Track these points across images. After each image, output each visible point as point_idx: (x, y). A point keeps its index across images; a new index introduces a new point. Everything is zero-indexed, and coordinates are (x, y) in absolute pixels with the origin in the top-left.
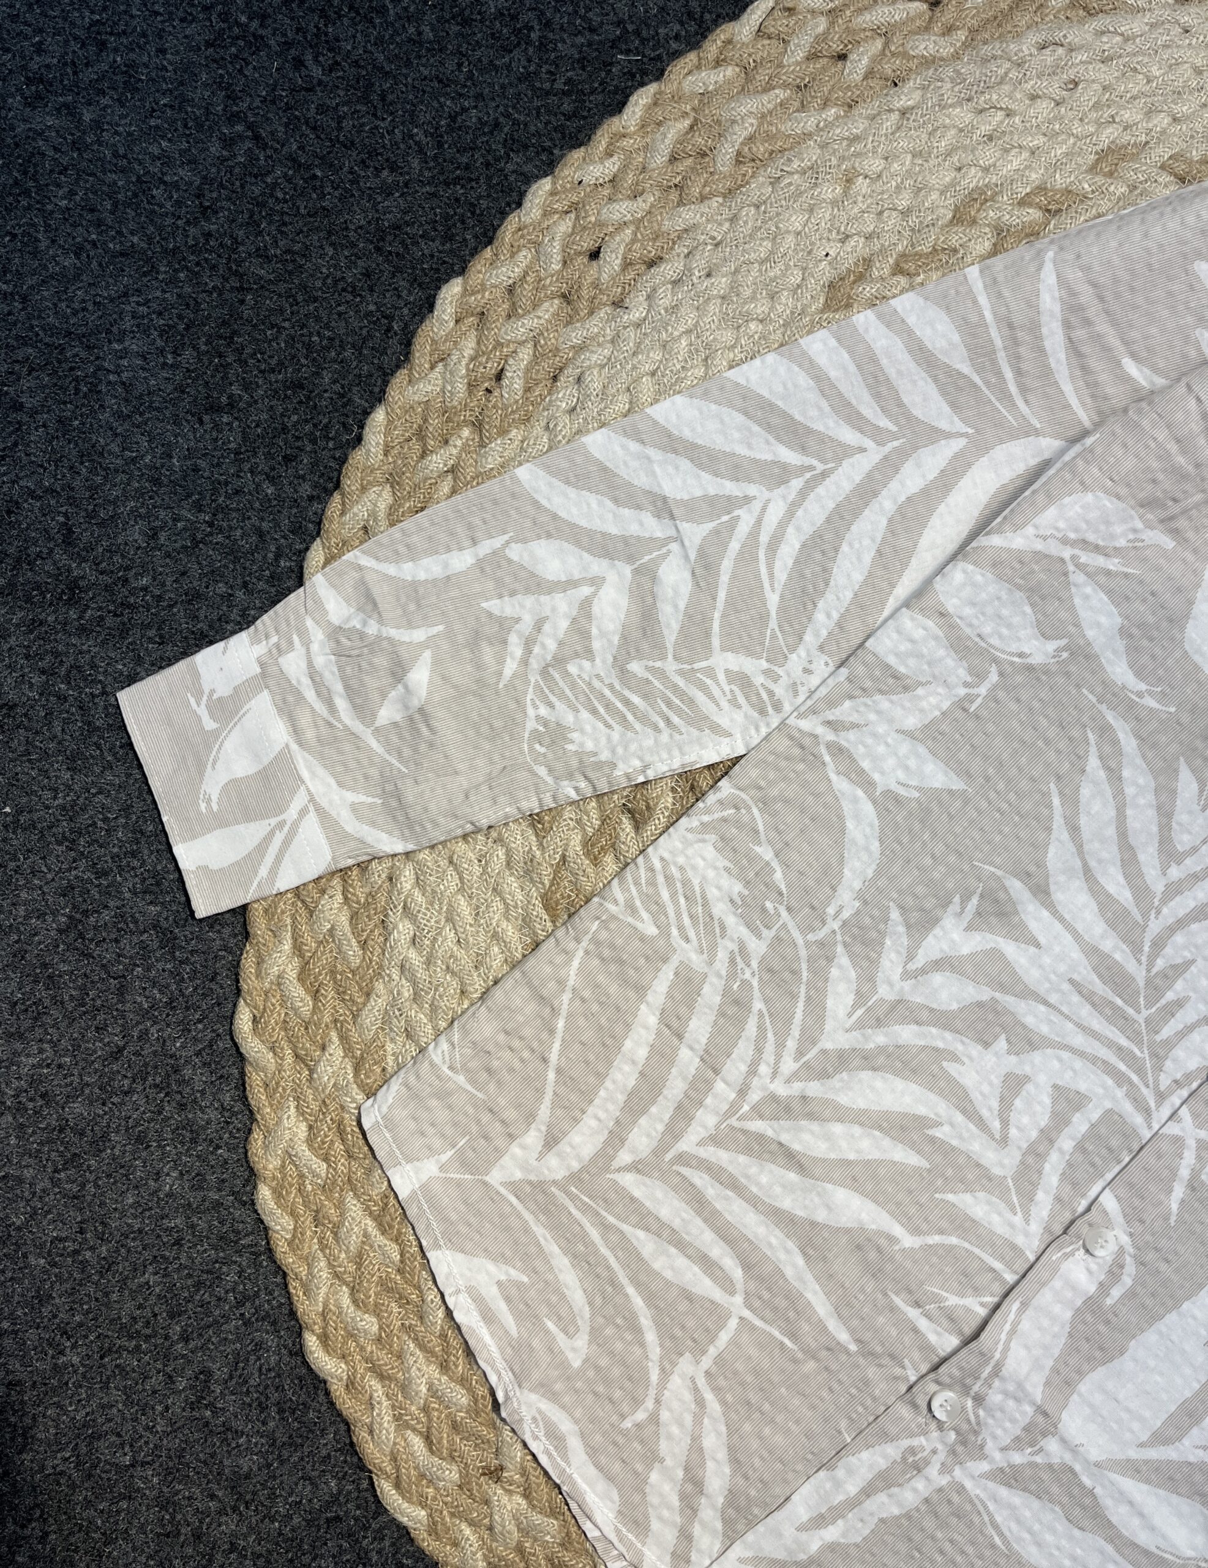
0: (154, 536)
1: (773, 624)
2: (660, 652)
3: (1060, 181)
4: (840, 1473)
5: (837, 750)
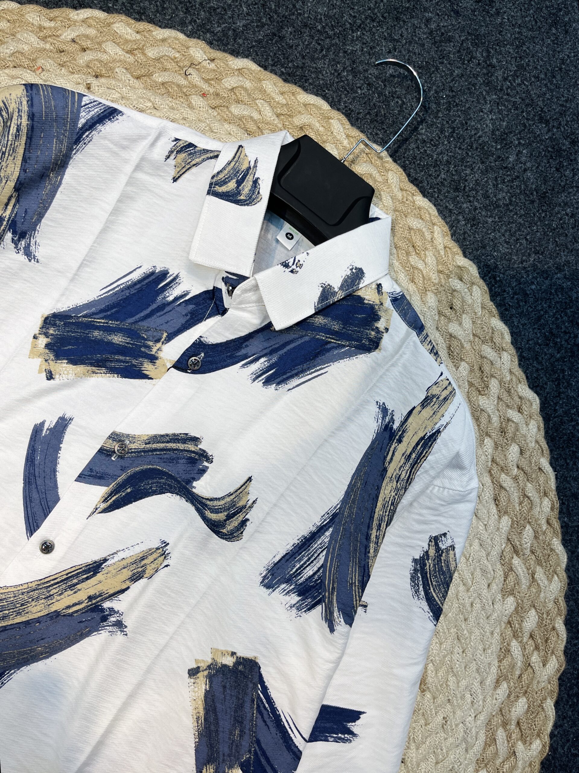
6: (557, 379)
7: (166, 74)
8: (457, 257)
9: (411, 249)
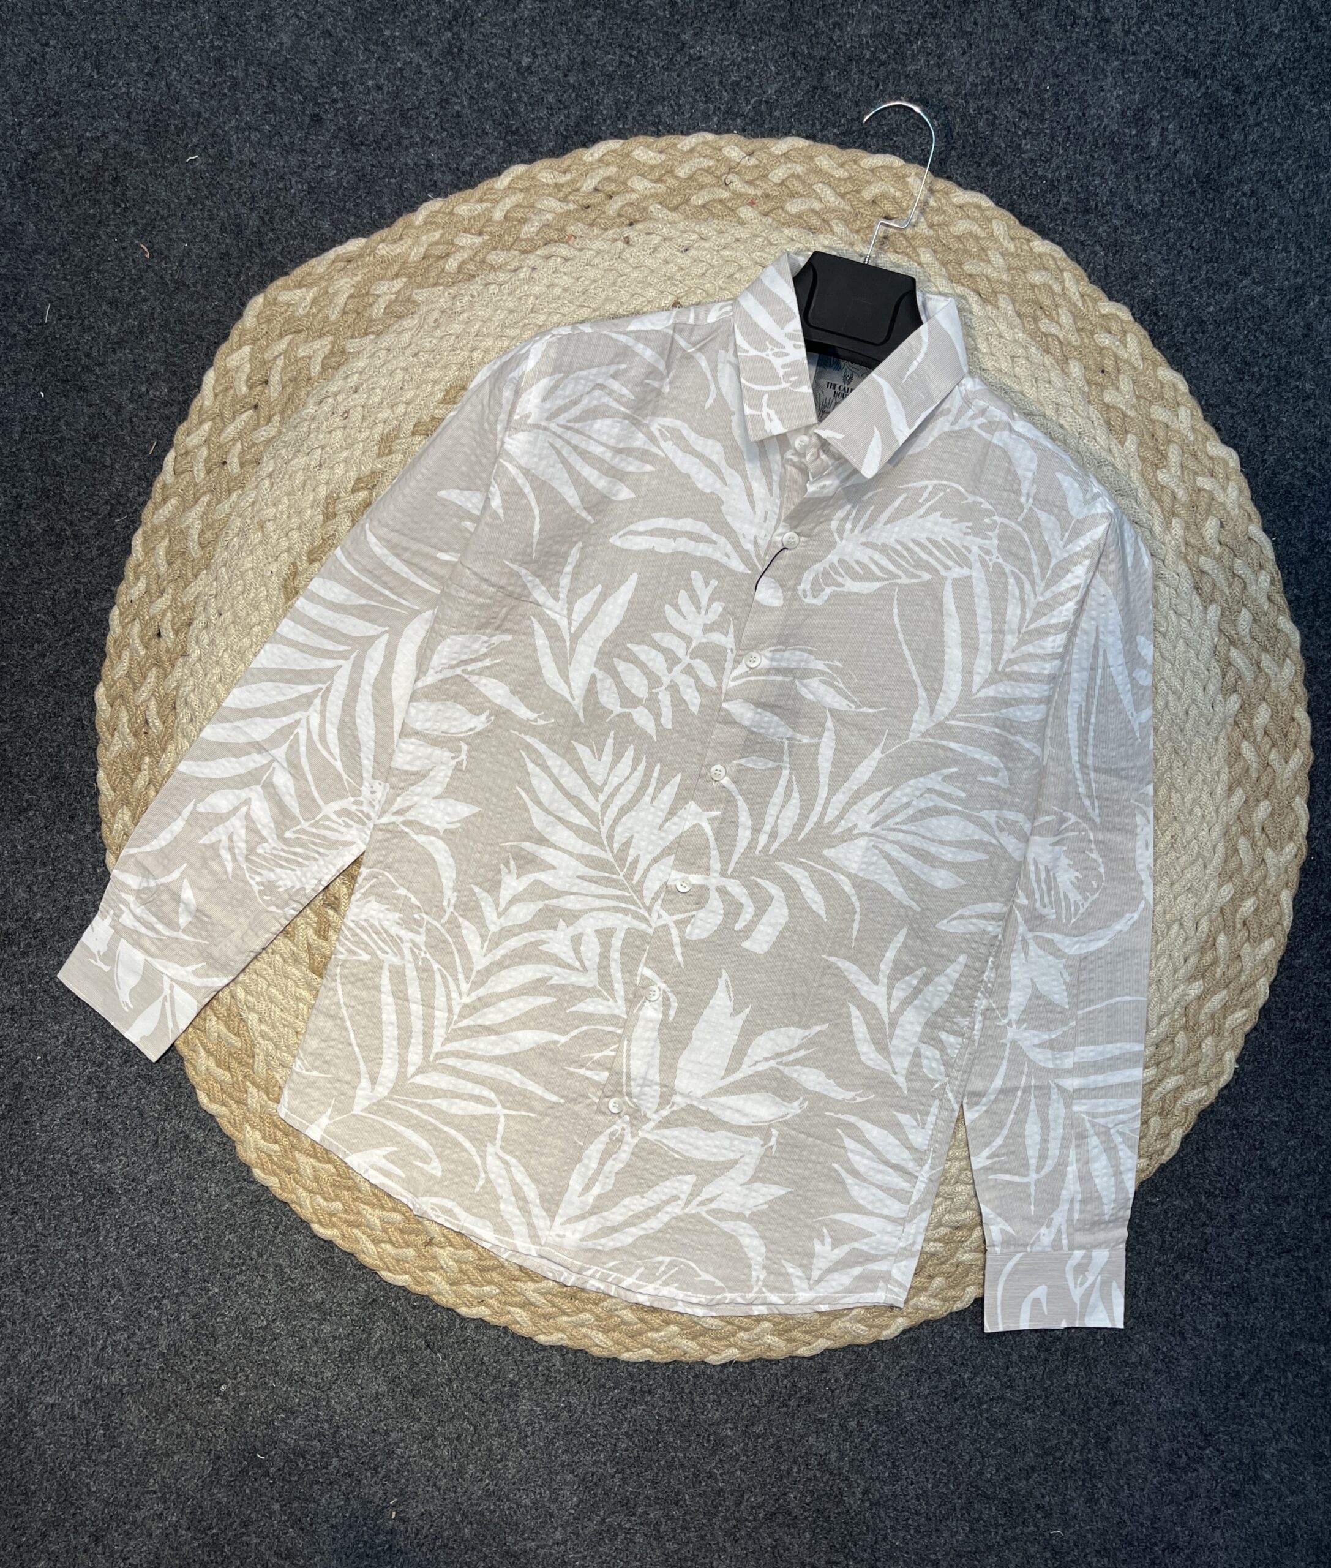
0: (31, 890)
1: (345, 777)
2: (294, 820)
3: (366, 470)
4: (585, 1161)
5: (408, 823)
6: (1262, 420)
7: (704, 192)
8: (1100, 303)
9: (1039, 312)
